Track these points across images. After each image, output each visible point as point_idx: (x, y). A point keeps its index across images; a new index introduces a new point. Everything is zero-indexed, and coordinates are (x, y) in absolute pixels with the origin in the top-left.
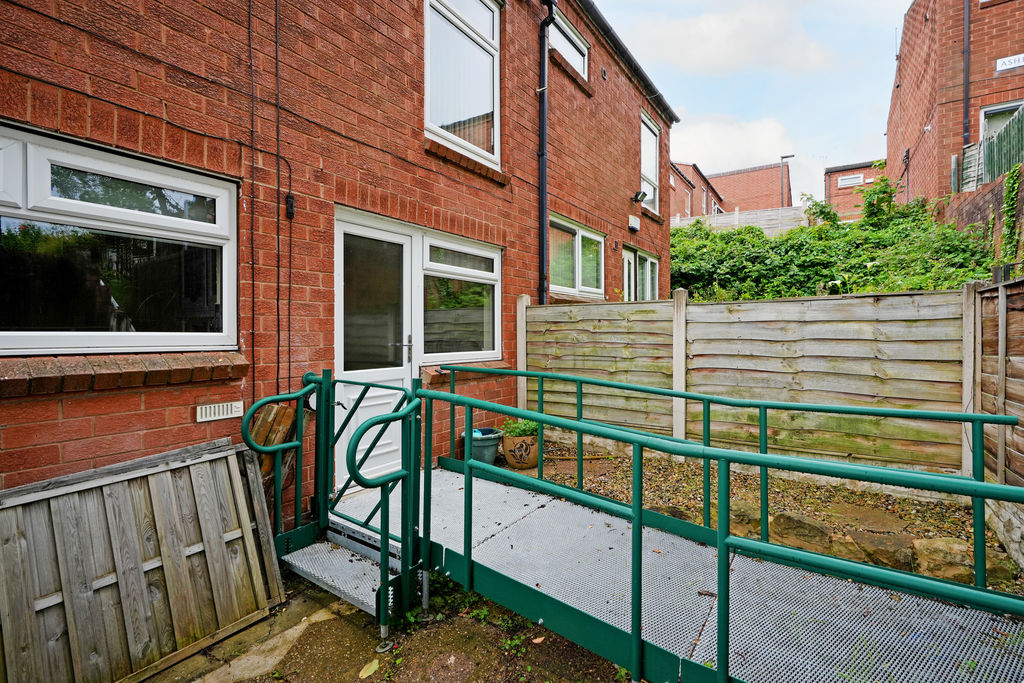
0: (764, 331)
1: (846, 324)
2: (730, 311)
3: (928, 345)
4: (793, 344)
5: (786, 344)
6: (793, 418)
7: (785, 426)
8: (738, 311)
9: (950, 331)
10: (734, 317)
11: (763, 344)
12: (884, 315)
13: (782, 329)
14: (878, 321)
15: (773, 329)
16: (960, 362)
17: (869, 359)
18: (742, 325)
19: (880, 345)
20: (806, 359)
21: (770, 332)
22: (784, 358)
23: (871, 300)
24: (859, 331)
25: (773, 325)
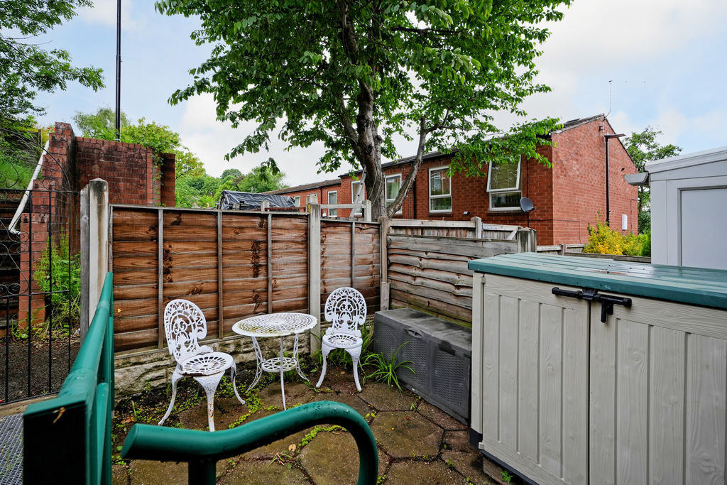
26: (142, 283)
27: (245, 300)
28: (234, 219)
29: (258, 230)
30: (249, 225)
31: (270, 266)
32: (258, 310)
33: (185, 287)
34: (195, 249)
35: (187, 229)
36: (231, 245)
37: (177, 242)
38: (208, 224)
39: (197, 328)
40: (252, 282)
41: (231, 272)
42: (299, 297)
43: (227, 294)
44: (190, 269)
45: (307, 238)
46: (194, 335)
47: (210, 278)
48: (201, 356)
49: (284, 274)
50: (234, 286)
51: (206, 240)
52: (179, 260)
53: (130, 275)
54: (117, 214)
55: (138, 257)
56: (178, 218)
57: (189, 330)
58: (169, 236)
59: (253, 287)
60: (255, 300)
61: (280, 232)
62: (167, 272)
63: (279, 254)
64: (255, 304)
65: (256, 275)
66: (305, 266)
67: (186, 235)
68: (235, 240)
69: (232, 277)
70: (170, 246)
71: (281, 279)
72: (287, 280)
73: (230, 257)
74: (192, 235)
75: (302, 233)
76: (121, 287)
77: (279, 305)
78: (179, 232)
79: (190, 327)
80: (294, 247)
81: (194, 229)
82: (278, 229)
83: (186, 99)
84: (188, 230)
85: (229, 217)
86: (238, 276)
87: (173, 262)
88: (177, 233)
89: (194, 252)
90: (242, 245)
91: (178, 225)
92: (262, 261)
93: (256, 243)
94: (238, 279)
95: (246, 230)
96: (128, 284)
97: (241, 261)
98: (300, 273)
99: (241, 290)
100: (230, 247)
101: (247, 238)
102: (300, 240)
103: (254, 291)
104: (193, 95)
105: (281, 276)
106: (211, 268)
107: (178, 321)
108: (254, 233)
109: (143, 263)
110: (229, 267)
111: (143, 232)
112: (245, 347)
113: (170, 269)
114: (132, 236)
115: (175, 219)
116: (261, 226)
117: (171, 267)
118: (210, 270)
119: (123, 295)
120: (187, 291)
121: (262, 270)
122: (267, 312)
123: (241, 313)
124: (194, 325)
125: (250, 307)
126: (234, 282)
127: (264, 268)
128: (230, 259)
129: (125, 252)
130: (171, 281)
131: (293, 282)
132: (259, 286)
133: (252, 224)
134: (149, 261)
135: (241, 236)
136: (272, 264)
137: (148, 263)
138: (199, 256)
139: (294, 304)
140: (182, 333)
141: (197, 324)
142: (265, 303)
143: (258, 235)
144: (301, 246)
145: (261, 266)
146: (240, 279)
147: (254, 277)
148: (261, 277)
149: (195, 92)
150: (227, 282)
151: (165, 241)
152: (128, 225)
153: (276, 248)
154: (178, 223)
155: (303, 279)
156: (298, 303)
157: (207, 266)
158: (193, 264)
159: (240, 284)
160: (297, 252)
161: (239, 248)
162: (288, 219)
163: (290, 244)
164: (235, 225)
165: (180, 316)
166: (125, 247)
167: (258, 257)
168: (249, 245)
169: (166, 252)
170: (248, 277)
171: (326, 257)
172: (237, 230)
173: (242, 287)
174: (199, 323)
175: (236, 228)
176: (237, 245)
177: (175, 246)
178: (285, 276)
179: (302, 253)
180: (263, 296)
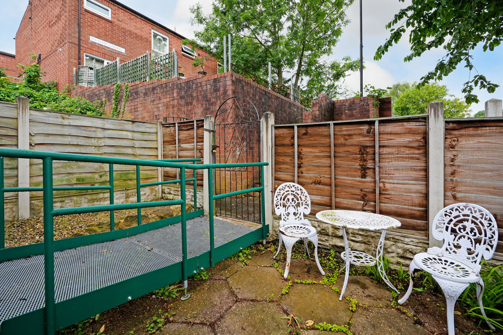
0: (84, 132)
1: (121, 132)
2: (63, 118)
3: (149, 142)
4: (100, 139)
5: (96, 139)
6: (101, 177)
7: (98, 181)
8: (68, 118)
9: (153, 137)
10: (66, 122)
11: (84, 138)
12: (136, 129)
13: (94, 131)
14: (133, 131)
15: (90, 131)
16: (157, 148)
17: (130, 147)
18: (71, 127)
19: (135, 142)
20: (106, 147)
21: (87, 132)
22: (96, 146)
23: (131, 122)
24: (126, 135)
25: (90, 129)
26: (287, 172)
27: (353, 196)
28: (344, 128)
29: (365, 136)
30: (357, 132)
31: (377, 169)
32: (366, 208)
33: (310, 178)
34: (316, 151)
35: (311, 137)
36: (341, 149)
37: (305, 147)
38: (324, 134)
39: (304, 206)
40: (360, 181)
41: (342, 171)
42: (415, 206)
43: (338, 189)
44: (313, 166)
45: (426, 143)
46: (301, 210)
47: (326, 174)
48: (302, 226)
49: (393, 179)
50: (344, 183)
51: (323, 145)
52: (307, 160)
53: (282, 166)
54: (276, 131)
55: (286, 156)
56: (306, 130)
57: (298, 205)
58: (302, 143)
59: (361, 187)
60: (363, 198)
61: (389, 137)
62: (299, 167)
63: (388, 158)
64: (362, 202)
65: (364, 176)
66: (423, 173)
67: (310, 142)
68: (344, 145)
69: (342, 175)
70: (302, 150)
71: (390, 183)
72: (398, 186)
73: (340, 159)
74: (314, 142)
75: (419, 138)
76: (278, 173)
77: (389, 208)
78: (307, 140)
79: (299, 203)
80: (407, 152)
81: (315, 138)
82: (388, 134)
83: (387, 51)
84: (312, 139)
85: (340, 126)
86: (347, 176)
87: (303, 161)
88: (305, 141)
89: (315, 154)
90: (351, 149)
91: (306, 135)
92: (370, 164)
93: (363, 149)
94: (347, 178)
95: (354, 137)
96: (281, 172)
97: (350, 163)
98: (416, 180)
99: (350, 187)
100: (340, 151)
101: (356, 143)
102: (415, 144)
103: (361, 190)
104: (392, 45)
105: (391, 181)
106: (327, 167)
107: (290, 197)
108: (361, 139)
109: (288, 159)
110: (339, 167)
111: (287, 141)
112: (353, 237)
113: (302, 165)
114: (283, 143)
115: (304, 131)
116: (368, 132)
117: (302, 164)
118: (326, 168)
119: (279, 178)
120: (311, 181)
121: (370, 172)
122: (375, 212)
123: (350, 206)
124: (302, 203)
125: (358, 203)
126: (344, 179)
127: (371, 170)
128: (341, 160)
129: (280, 153)
130: (302, 173)
131: (406, 189)
132: (366, 187)
133: (360, 131)
134: (290, 159)
135: (350, 141)
136: (380, 167)
137: (291, 160)
138: (318, 157)
139: (407, 212)
140: (292, 206)
141: (304, 203)
142: (373, 203)
143: (366, 141)
144: (417, 152)
145: (369, 168)
146: (349, 178)
147: (362, 178)
148: (368, 179)
149: (393, 42)
150: (338, 179)
151: (298, 146)
152: (281, 137)
153: (384, 152)
154: (306, 134)
155: (421, 187)
156: (413, 212)
157: (324, 165)
158: (316, 163)
159: (349, 182)
160: (412, 158)
161: (348, 151)
162: (400, 123)
163: (402, 149)
164: (345, 133)
165: (292, 194)
166: (281, 150)
167: (365, 160)
168: (357, 150)
169: (299, 153)
170: (356, 177)
171: (459, 166)
172: (347, 137)
173: (351, 185)
174: (306, 202)
175: (345, 135)
176: (346, 149)
177: (305, 150)
178: (396, 181)
179: (418, 159)
180: (370, 196)
